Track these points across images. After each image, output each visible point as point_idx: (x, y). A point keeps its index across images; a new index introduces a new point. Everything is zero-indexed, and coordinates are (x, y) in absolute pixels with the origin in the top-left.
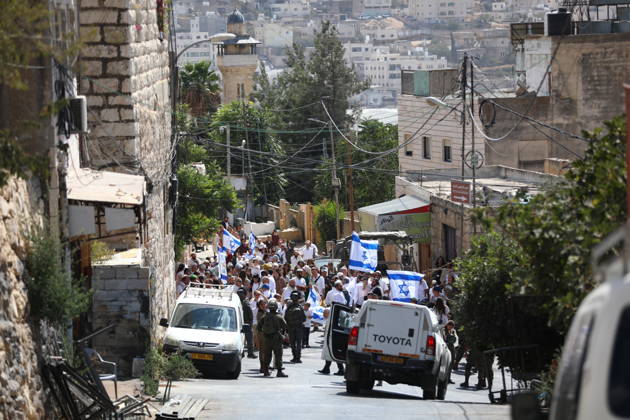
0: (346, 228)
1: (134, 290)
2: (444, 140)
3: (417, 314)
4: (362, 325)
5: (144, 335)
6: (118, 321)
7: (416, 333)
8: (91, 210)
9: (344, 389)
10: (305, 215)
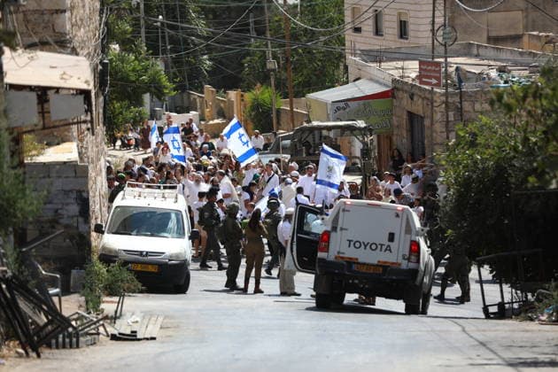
0: (285, 119)
1: (71, 191)
2: (400, 14)
3: (397, 216)
4: (334, 229)
5: (84, 243)
6: (53, 227)
7: (396, 237)
8: (33, 96)
9: (313, 303)
10: (235, 104)
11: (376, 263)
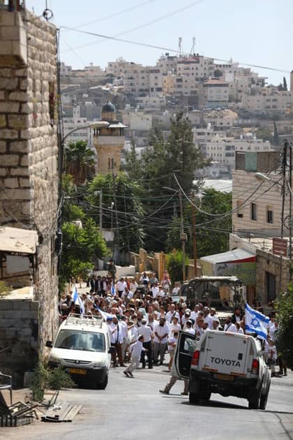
0: (191, 272)
1: (27, 319)
2: (268, 207)
3: (245, 342)
4: (203, 349)
5: (34, 353)
7: (244, 357)
9: (187, 399)
10: (159, 261)
11: (229, 373)
